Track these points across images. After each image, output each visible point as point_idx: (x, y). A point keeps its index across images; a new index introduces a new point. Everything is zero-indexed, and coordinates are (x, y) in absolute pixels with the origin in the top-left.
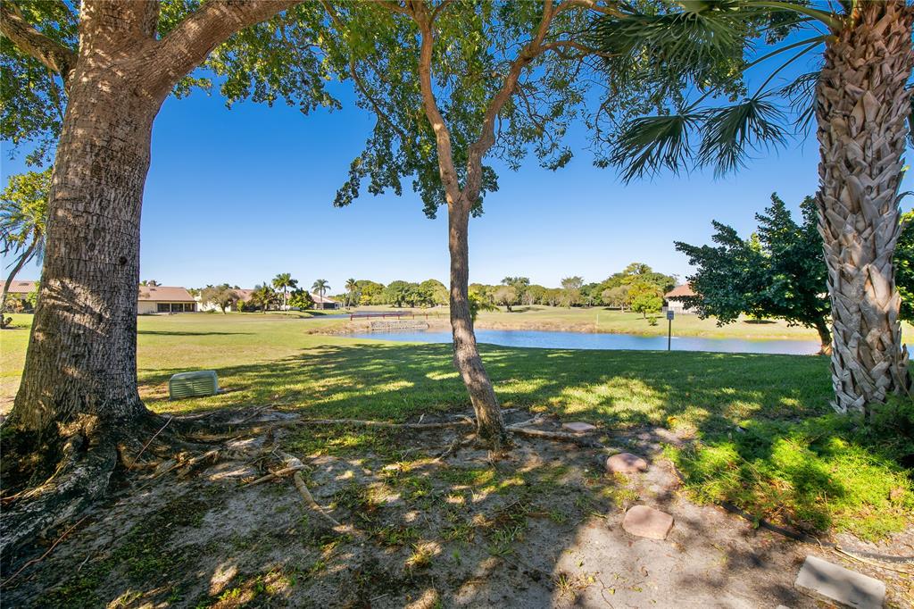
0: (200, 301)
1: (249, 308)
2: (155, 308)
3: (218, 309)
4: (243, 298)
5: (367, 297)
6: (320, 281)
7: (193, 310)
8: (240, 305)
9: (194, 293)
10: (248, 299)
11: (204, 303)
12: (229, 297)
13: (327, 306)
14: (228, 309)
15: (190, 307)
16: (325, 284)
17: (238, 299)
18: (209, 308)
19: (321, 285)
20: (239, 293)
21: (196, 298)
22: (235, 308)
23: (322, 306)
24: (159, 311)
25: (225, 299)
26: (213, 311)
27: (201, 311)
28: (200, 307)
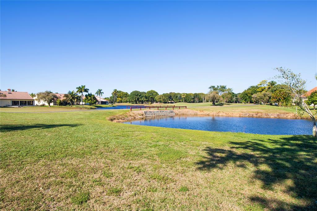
0: (36, 100)
1: (64, 103)
2: (10, 103)
3: (47, 104)
4: (60, 98)
5: (120, 99)
6: (99, 90)
7: (32, 105)
8: (58, 102)
9: (33, 95)
10: (62, 99)
11: (39, 101)
12: (52, 97)
13: (103, 103)
14: (52, 104)
15: (30, 103)
16: (101, 91)
17: (57, 98)
18: (41, 104)
19: (100, 92)
20: (58, 95)
21: (34, 98)
22: (55, 104)
23: (100, 103)
24: (13, 105)
25: (50, 98)
26: (43, 105)
27: (37, 105)
28: (36, 103)
